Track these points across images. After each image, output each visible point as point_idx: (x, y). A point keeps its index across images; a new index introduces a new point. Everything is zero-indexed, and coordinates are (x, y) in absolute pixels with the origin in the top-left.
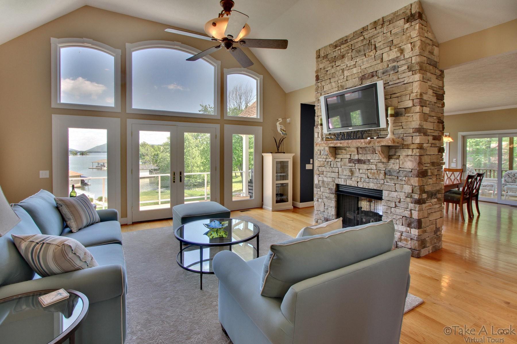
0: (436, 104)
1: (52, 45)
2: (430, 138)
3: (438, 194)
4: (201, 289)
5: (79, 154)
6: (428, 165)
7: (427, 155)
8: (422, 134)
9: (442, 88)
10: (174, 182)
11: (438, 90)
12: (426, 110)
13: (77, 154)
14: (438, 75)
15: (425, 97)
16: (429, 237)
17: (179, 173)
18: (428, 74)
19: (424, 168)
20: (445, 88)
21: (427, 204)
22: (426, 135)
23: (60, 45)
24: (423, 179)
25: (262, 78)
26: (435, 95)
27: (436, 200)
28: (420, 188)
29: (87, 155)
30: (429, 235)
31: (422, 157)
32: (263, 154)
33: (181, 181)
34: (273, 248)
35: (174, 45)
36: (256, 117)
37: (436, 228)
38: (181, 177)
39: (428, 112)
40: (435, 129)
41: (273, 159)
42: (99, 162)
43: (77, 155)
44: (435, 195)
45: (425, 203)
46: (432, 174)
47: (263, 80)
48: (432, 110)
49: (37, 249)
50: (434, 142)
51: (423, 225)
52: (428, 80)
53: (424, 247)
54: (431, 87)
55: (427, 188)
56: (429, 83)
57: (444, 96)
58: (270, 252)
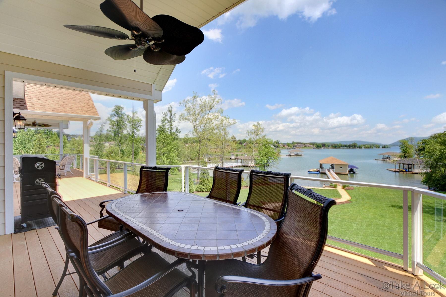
13: (379, 147)
29: (388, 148)
42: (385, 154)
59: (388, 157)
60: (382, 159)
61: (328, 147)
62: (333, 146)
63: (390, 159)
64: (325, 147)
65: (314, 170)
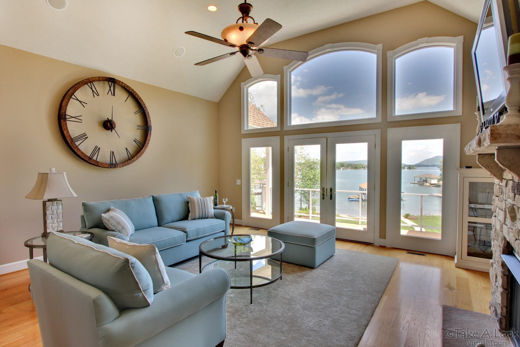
1: (242, 88)
5: (406, 168)
10: (323, 198)
17: (329, 190)
25: (463, 40)
29: (414, 169)
33: (331, 199)
35: (325, 49)
38: (331, 194)
41: (462, 177)
42: (421, 177)
43: (405, 169)
59: (424, 180)
60: (418, 182)
61: (347, 168)
62: (353, 167)
63: (427, 182)
64: (343, 168)
65: (355, 197)
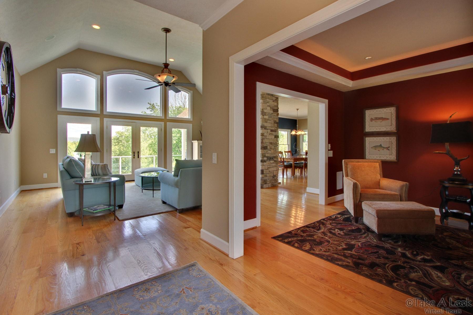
0: (273, 114)
1: (58, 73)
2: (269, 131)
3: (274, 158)
4: (153, 197)
6: (268, 144)
7: (267, 139)
8: (264, 129)
9: (277, 106)
10: (134, 158)
11: (274, 107)
12: (266, 117)
14: (274, 100)
15: (265, 111)
16: (270, 179)
17: (137, 153)
18: (267, 100)
19: (265, 145)
20: (279, 106)
21: (267, 163)
22: (266, 129)
23: (62, 73)
24: (264, 150)
25: (192, 93)
26: (272, 109)
27: (273, 161)
28: (262, 154)
30: (269, 178)
31: (263, 140)
32: (193, 141)
33: (138, 157)
34: (176, 160)
36: (188, 118)
37: (273, 175)
38: (138, 155)
39: (267, 118)
40: (272, 126)
41: (199, 144)
44: (273, 158)
45: (266, 162)
46: (271, 148)
47: (193, 94)
48: (270, 117)
49: (94, 167)
50: (271, 132)
51: (264, 172)
52: (267, 103)
53: (266, 184)
54: (269, 106)
55: (267, 155)
56: (268, 104)
57: (278, 110)
58: (175, 162)
